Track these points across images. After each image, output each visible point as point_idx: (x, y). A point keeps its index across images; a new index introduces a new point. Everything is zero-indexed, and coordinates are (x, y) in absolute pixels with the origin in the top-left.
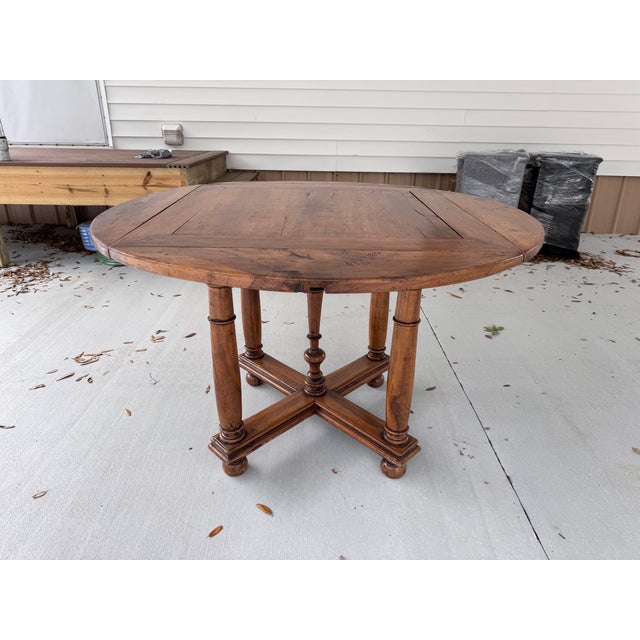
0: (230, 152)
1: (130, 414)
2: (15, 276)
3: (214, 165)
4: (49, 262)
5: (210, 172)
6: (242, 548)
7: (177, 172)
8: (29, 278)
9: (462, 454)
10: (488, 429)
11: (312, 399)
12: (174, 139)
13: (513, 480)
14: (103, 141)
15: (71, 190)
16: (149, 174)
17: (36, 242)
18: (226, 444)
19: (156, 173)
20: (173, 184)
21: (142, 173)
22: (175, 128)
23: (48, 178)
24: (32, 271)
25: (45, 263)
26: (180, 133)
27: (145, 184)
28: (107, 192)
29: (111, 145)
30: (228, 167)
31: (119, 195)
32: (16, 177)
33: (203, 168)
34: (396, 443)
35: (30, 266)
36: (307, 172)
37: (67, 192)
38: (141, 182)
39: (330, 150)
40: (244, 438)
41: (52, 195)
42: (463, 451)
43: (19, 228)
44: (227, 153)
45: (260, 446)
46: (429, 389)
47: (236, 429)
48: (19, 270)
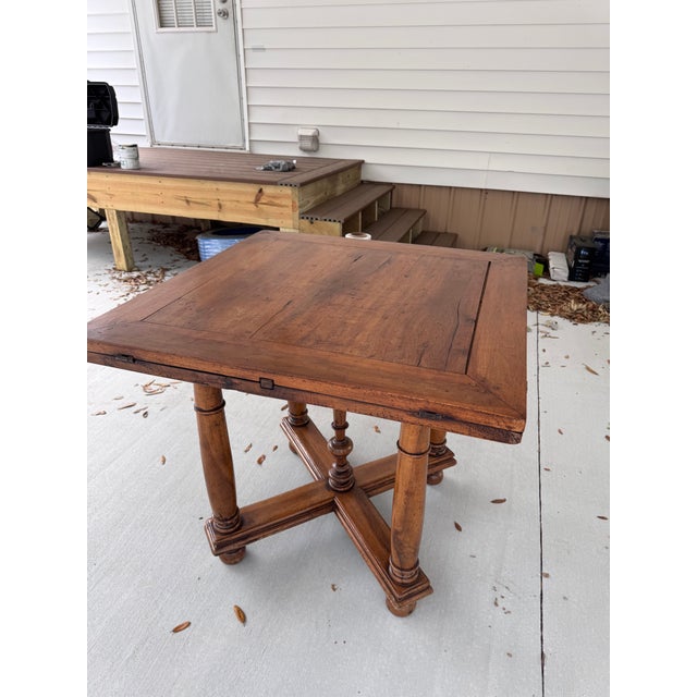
0: (367, 160)
1: (164, 462)
2: (133, 283)
3: (341, 178)
4: (168, 270)
5: (335, 186)
6: (197, 655)
7: (288, 191)
8: (145, 287)
9: (496, 604)
10: (547, 576)
11: (333, 494)
12: (308, 144)
13: (547, 661)
14: (240, 145)
15: (188, 202)
16: (261, 191)
17: (166, 244)
18: (216, 532)
19: (268, 190)
20: (284, 203)
21: (254, 189)
22: (310, 133)
23: (168, 189)
24: (149, 278)
25: (164, 270)
26: (315, 139)
27: (257, 202)
28: (220, 206)
29: (248, 149)
30: (363, 178)
31: (232, 210)
32: (142, 186)
33: (325, 183)
34: (399, 580)
35: (150, 272)
36: (451, 187)
37: (185, 203)
38: (253, 199)
39: (481, 163)
40: (236, 530)
41: (171, 206)
42: (500, 601)
43: (159, 228)
44: (363, 161)
45: (256, 540)
46: (495, 502)
47: (227, 520)
48: (139, 277)
